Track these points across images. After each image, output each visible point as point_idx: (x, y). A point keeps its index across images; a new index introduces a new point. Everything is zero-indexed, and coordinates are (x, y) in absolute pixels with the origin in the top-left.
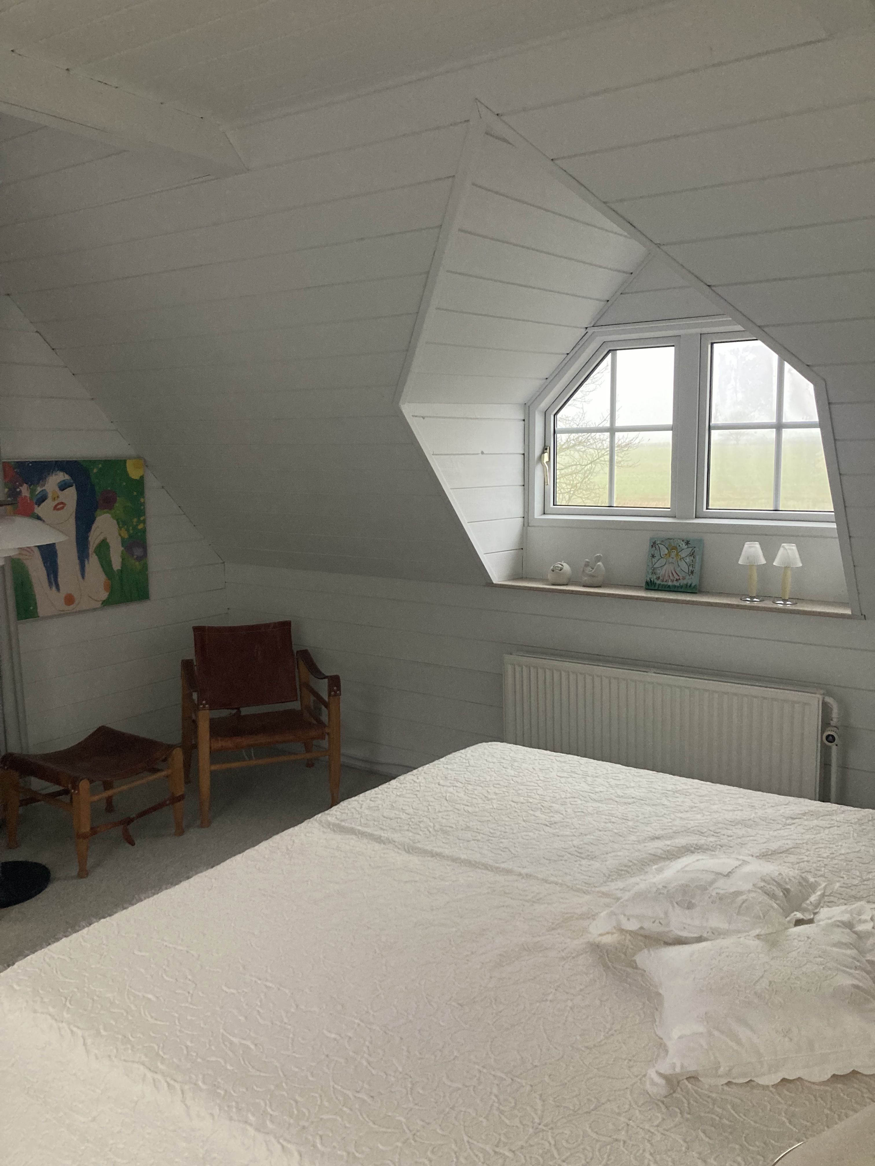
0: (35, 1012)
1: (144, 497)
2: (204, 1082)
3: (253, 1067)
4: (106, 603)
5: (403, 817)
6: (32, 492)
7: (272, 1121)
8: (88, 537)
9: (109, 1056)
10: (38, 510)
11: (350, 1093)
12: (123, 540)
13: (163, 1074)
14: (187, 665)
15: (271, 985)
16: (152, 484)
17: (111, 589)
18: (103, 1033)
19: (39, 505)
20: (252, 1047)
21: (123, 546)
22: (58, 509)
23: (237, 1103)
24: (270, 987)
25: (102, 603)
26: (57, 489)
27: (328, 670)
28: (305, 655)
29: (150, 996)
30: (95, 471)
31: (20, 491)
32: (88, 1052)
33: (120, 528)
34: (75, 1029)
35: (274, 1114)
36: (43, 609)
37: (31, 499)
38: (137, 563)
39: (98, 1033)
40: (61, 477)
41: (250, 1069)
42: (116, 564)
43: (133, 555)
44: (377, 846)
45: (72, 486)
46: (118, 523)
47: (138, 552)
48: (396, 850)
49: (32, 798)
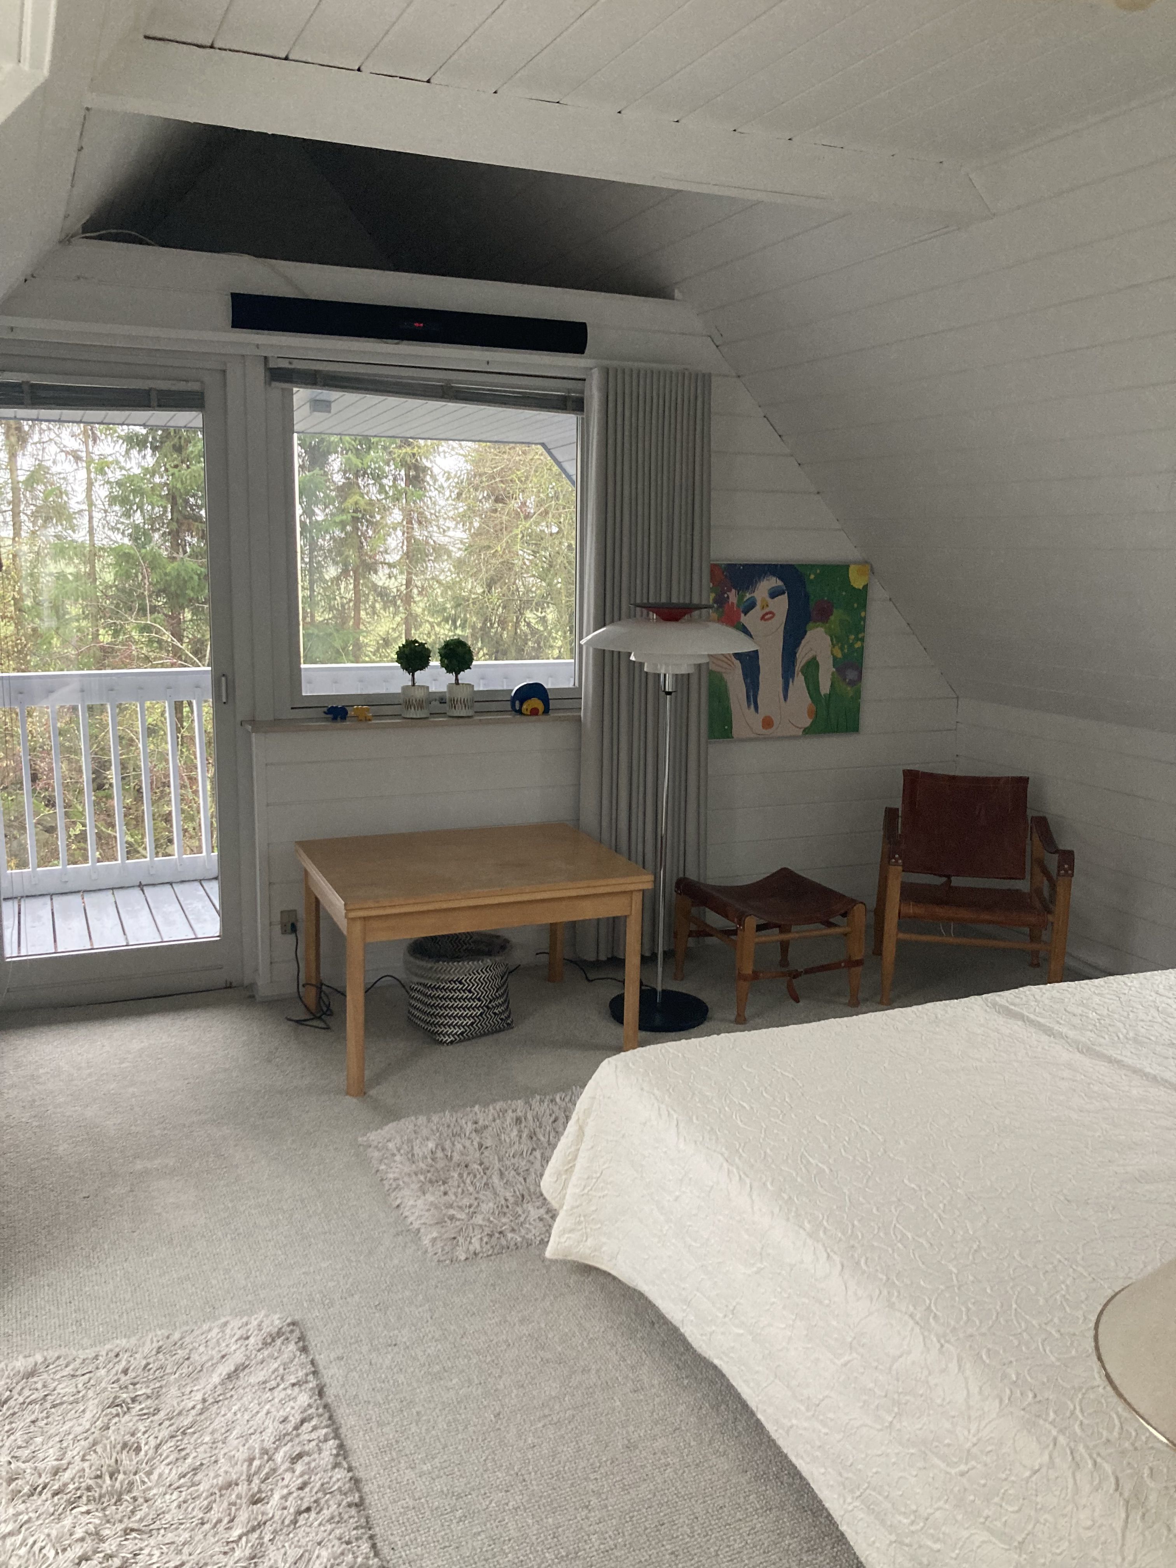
0: (642, 1089)
1: (865, 611)
2: (772, 1184)
3: (822, 1187)
4: (807, 731)
5: (1091, 1016)
6: (741, 599)
7: (825, 1233)
8: (796, 653)
9: (696, 1142)
10: (744, 619)
11: (909, 1235)
12: (835, 659)
13: (738, 1168)
14: (891, 814)
15: (867, 1129)
16: (878, 596)
17: (815, 715)
18: (695, 1121)
19: (745, 614)
20: (827, 1171)
21: (834, 666)
22: (766, 620)
23: (797, 1209)
24: (864, 1129)
25: (804, 731)
26: (767, 595)
27: (1064, 845)
28: (1042, 823)
29: (745, 1104)
30: (812, 577)
31: (728, 597)
32: (678, 1133)
33: (833, 646)
34: (672, 1112)
35: (828, 1227)
36: (738, 729)
37: (738, 606)
38: (849, 689)
39: (691, 1119)
40: (773, 582)
41: (819, 1188)
42: (825, 688)
43: (845, 680)
44: (1044, 1038)
45: (783, 593)
46: (832, 640)
47: (851, 675)
48: (1067, 1046)
49: (704, 932)
